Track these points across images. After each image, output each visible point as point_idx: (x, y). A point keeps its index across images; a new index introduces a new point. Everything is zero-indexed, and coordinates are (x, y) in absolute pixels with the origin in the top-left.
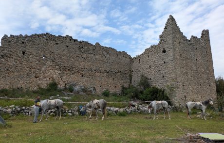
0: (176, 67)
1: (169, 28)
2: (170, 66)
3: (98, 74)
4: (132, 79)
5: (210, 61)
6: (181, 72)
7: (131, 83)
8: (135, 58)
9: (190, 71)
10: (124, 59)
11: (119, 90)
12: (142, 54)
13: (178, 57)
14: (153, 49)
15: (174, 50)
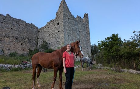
0: (65, 35)
1: (62, 8)
2: (62, 34)
3: (6, 39)
4: (38, 44)
5: (88, 33)
6: (69, 39)
7: (37, 47)
8: (41, 29)
9: (75, 38)
10: (32, 29)
11: (26, 52)
12: (45, 26)
13: (67, 28)
14: (52, 22)
15: (65, 23)
